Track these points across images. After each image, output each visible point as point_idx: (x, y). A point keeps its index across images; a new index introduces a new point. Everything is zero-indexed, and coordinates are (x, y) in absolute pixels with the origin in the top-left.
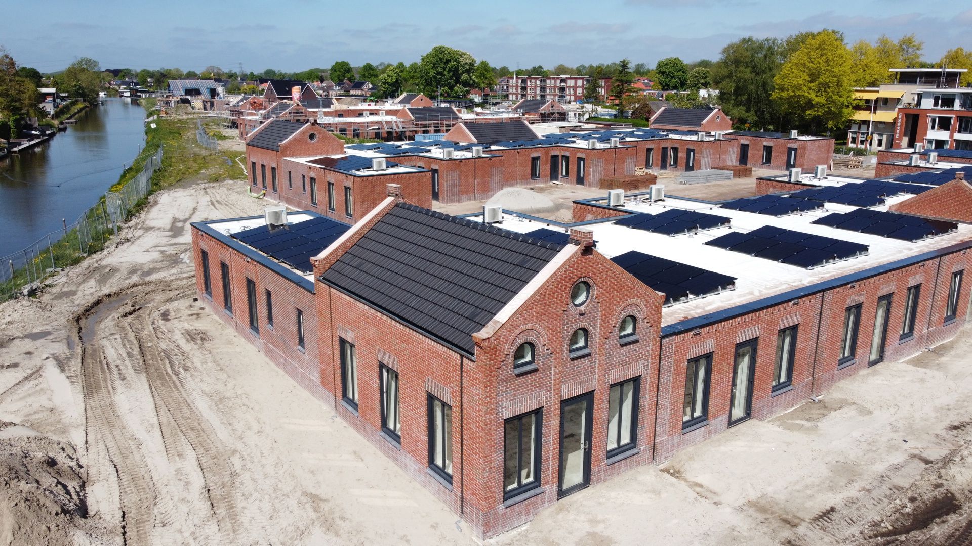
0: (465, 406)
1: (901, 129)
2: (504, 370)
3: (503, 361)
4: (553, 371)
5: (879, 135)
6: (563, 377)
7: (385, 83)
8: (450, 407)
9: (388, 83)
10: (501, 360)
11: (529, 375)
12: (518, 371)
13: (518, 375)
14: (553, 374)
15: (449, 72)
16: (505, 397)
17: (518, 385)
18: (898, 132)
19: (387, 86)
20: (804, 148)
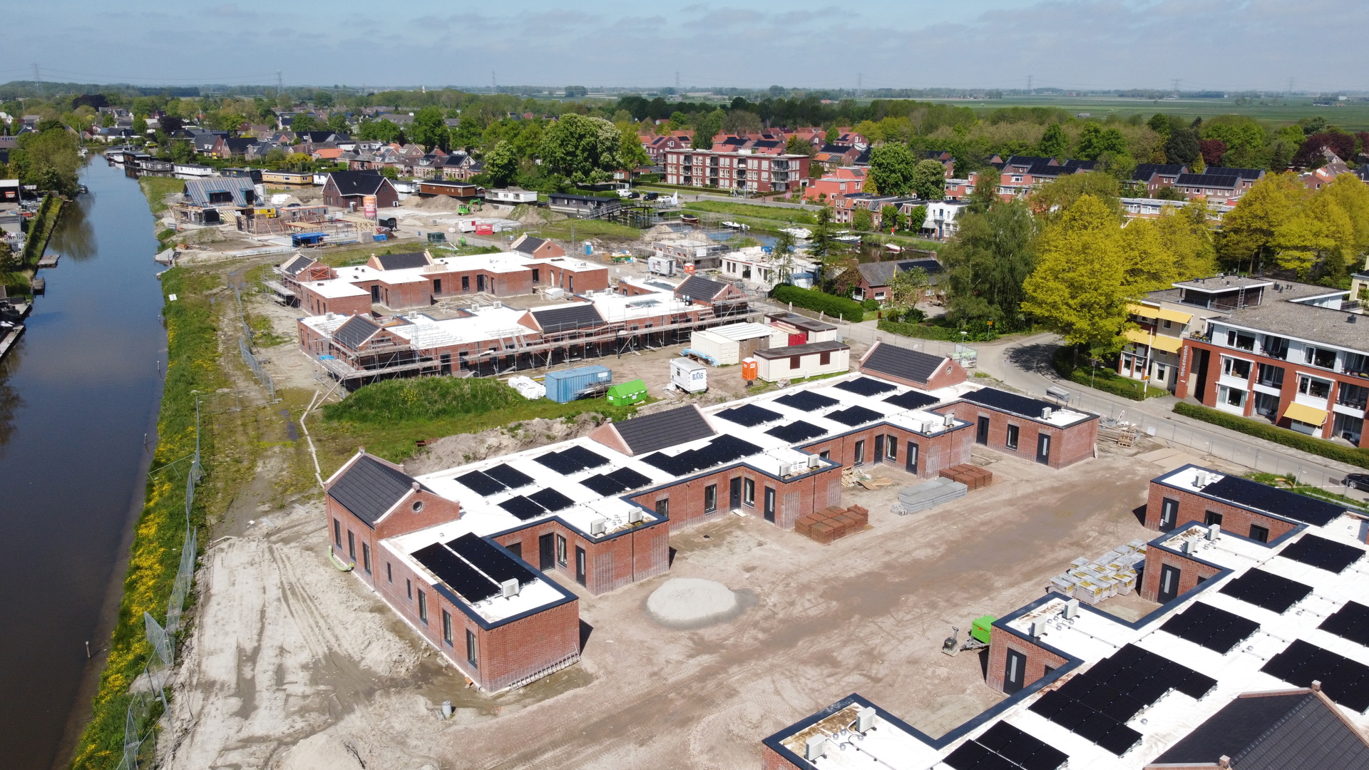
1: (1188, 360)
5: (1160, 365)
7: (493, 165)
9: (497, 165)
15: (584, 150)
18: (1183, 369)
19: (496, 169)
20: (1060, 439)
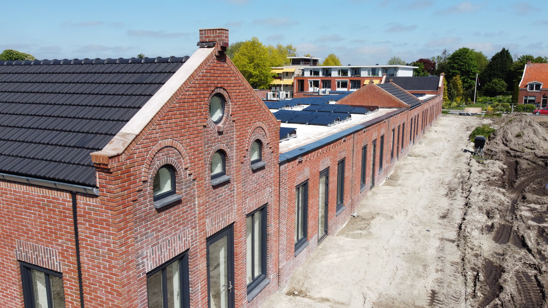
0: (85, 267)
2: (142, 204)
3: (140, 191)
4: (197, 203)
5: (286, 91)
6: (207, 209)
8: (59, 275)
10: (137, 189)
11: (172, 209)
12: (159, 204)
13: (160, 210)
14: (196, 206)
16: (146, 242)
17: (160, 224)
18: (295, 90)
